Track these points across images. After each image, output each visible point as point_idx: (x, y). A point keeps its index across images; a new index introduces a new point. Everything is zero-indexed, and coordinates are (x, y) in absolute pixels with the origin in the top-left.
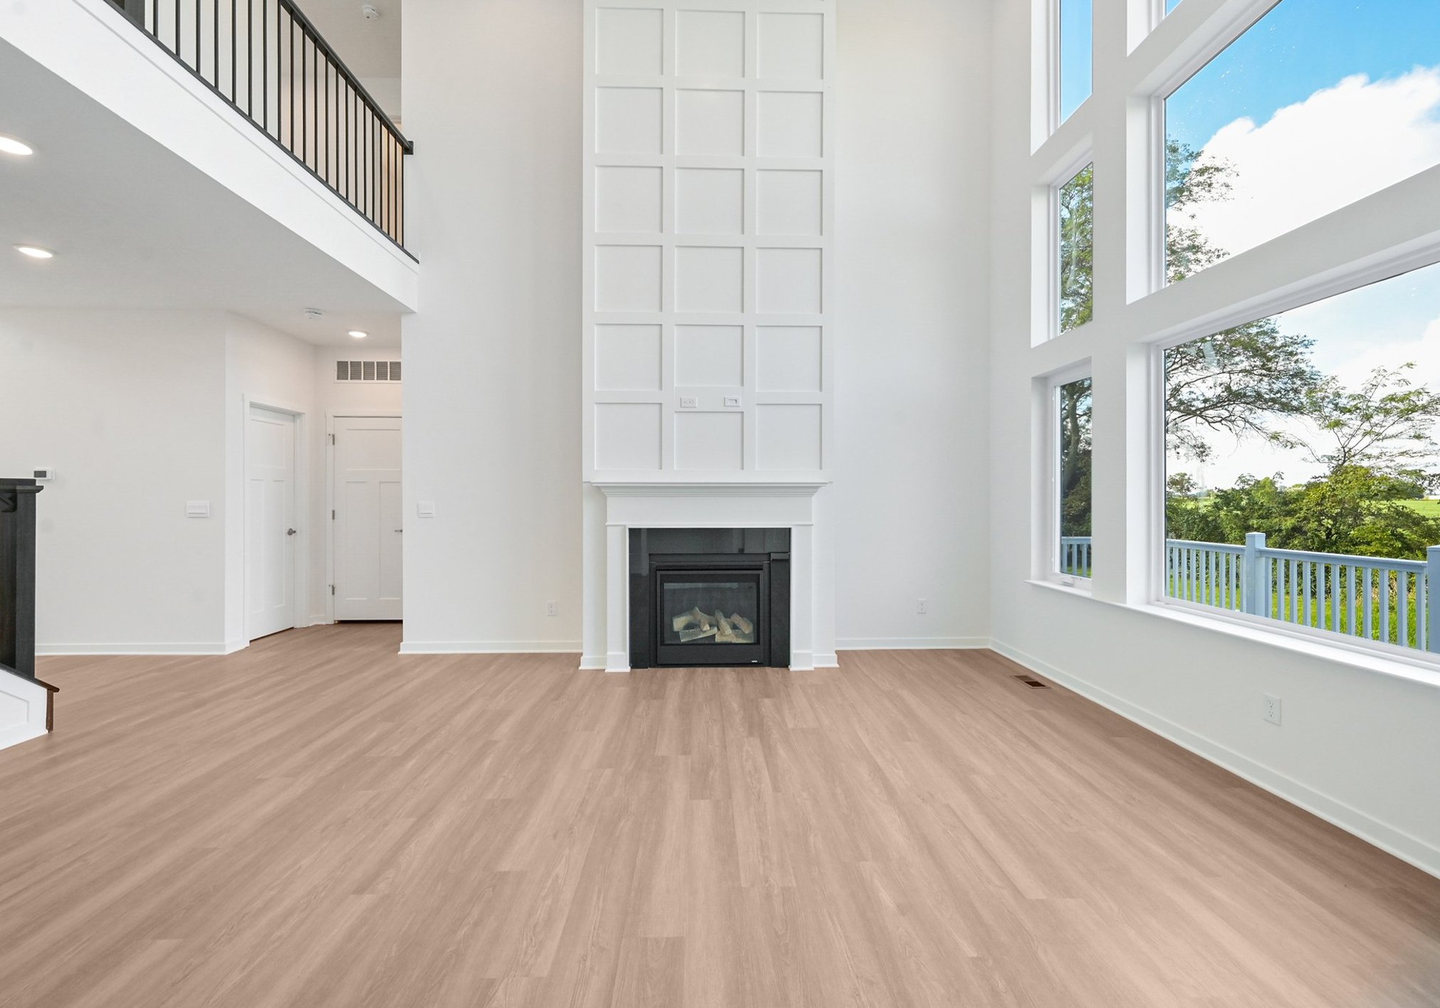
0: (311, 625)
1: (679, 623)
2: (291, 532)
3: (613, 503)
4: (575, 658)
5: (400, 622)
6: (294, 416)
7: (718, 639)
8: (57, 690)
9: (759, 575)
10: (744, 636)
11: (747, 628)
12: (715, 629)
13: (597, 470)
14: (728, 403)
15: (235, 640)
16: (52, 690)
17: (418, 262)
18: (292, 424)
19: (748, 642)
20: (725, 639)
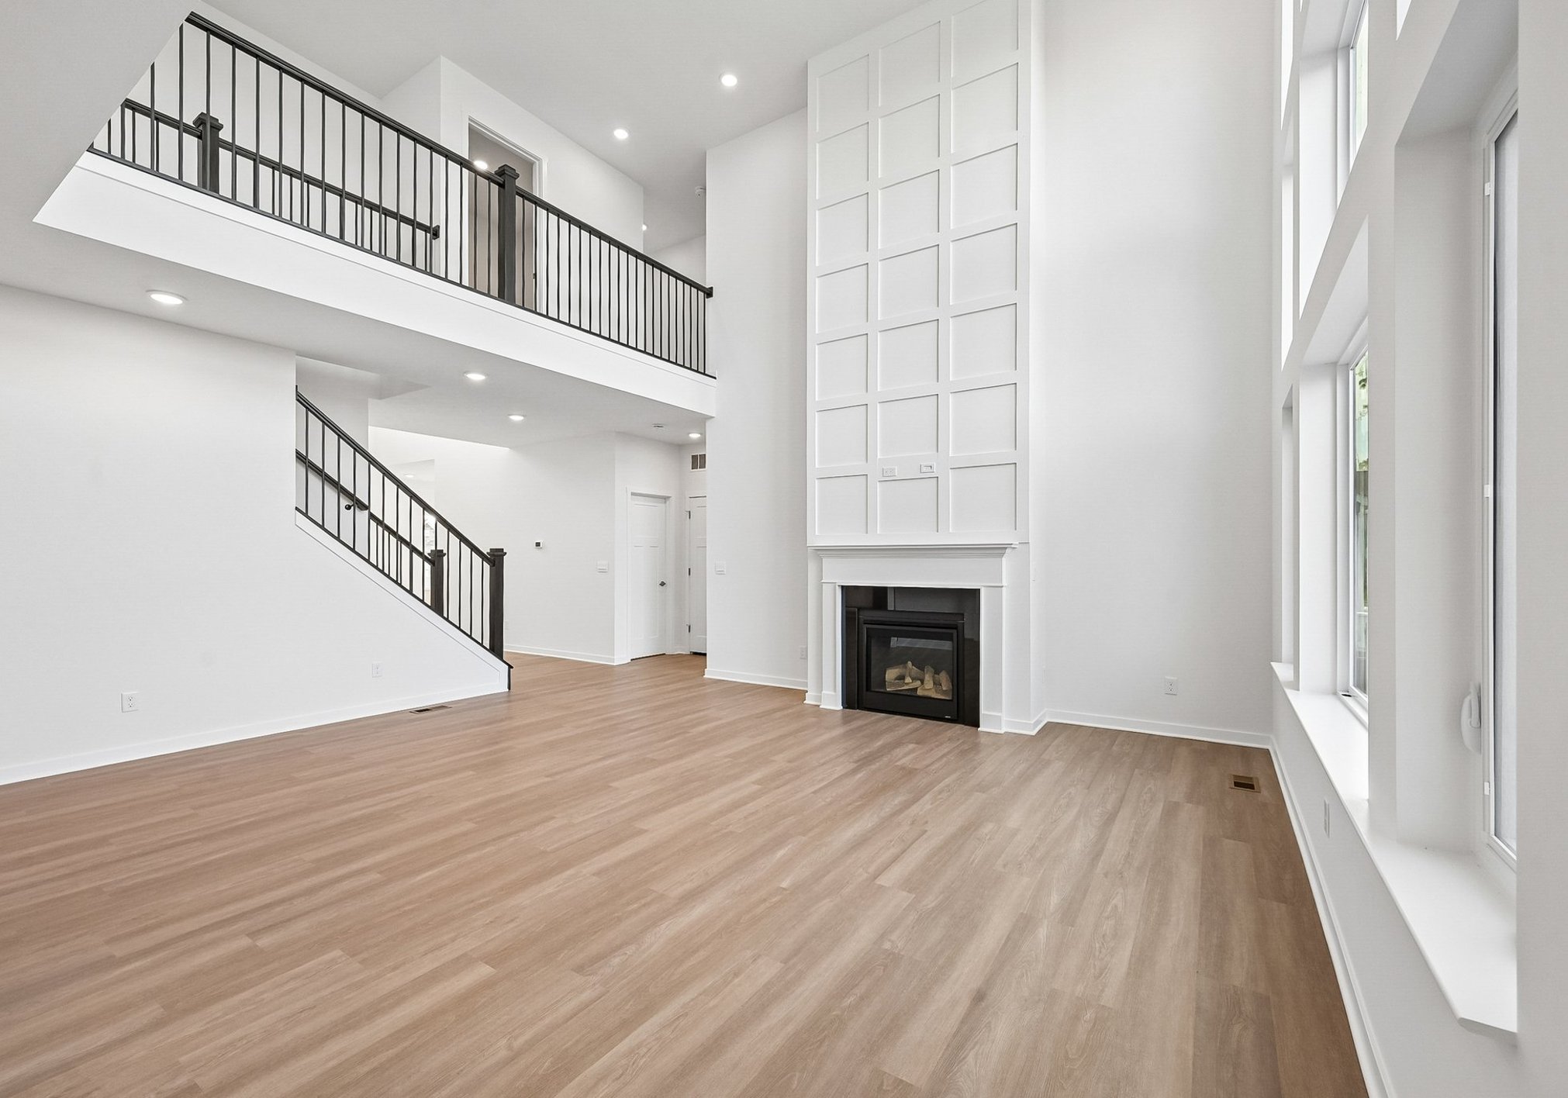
0: (676, 653)
1: (891, 674)
2: (663, 584)
3: (828, 563)
4: (802, 694)
5: (705, 655)
6: (666, 499)
7: (920, 693)
8: (512, 667)
9: (952, 634)
10: (944, 693)
11: (946, 685)
12: (919, 683)
13: (818, 536)
14: (924, 469)
15: (621, 657)
16: (510, 667)
17: (715, 378)
18: (664, 505)
19: (947, 698)
20: (926, 694)
